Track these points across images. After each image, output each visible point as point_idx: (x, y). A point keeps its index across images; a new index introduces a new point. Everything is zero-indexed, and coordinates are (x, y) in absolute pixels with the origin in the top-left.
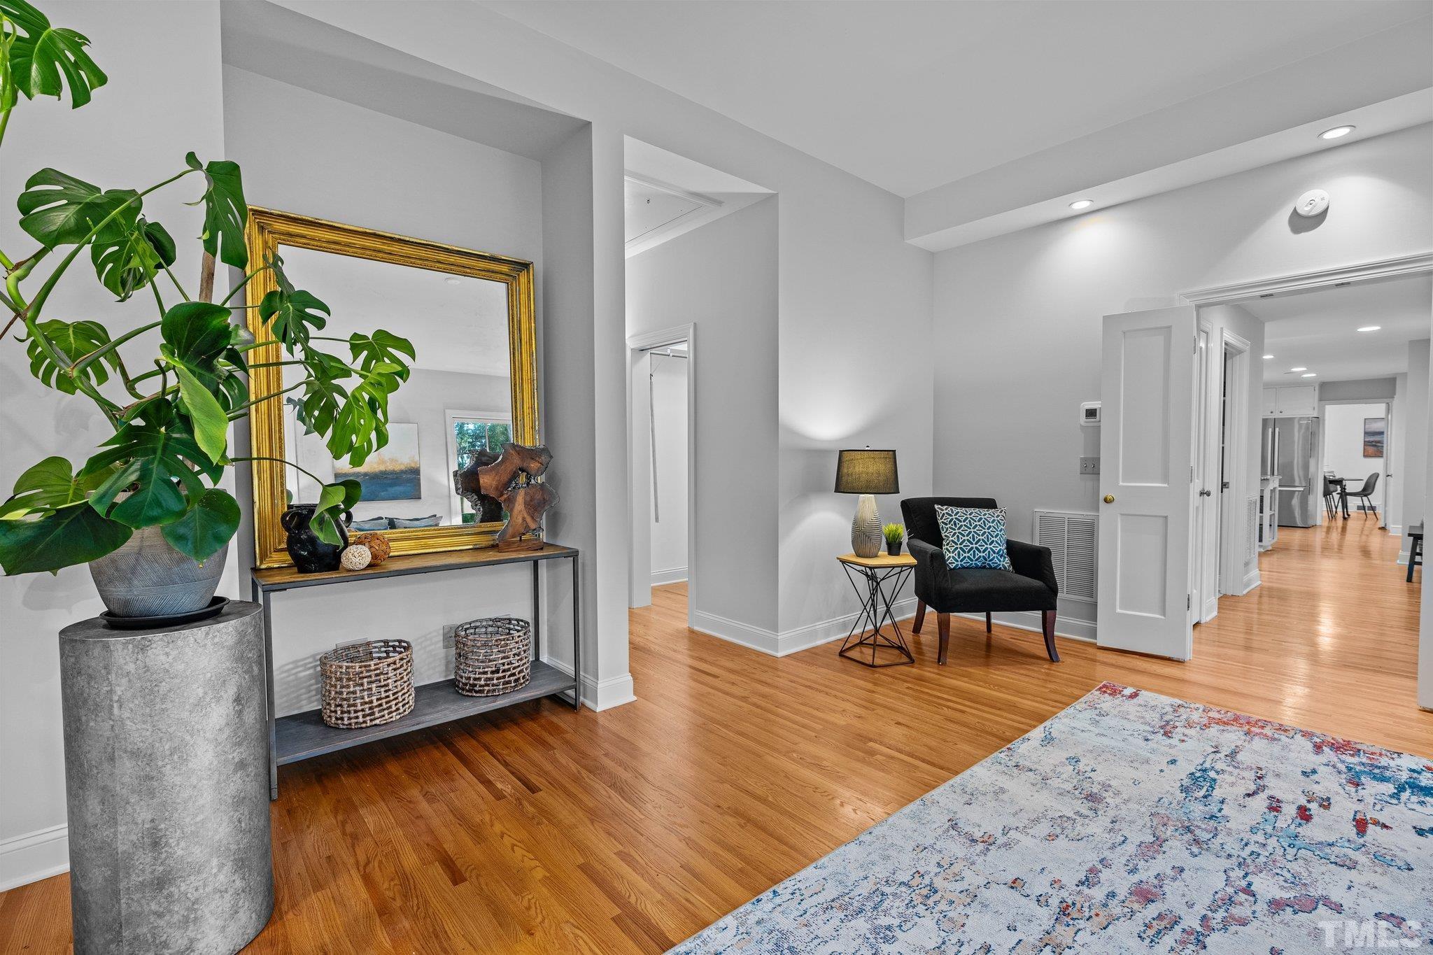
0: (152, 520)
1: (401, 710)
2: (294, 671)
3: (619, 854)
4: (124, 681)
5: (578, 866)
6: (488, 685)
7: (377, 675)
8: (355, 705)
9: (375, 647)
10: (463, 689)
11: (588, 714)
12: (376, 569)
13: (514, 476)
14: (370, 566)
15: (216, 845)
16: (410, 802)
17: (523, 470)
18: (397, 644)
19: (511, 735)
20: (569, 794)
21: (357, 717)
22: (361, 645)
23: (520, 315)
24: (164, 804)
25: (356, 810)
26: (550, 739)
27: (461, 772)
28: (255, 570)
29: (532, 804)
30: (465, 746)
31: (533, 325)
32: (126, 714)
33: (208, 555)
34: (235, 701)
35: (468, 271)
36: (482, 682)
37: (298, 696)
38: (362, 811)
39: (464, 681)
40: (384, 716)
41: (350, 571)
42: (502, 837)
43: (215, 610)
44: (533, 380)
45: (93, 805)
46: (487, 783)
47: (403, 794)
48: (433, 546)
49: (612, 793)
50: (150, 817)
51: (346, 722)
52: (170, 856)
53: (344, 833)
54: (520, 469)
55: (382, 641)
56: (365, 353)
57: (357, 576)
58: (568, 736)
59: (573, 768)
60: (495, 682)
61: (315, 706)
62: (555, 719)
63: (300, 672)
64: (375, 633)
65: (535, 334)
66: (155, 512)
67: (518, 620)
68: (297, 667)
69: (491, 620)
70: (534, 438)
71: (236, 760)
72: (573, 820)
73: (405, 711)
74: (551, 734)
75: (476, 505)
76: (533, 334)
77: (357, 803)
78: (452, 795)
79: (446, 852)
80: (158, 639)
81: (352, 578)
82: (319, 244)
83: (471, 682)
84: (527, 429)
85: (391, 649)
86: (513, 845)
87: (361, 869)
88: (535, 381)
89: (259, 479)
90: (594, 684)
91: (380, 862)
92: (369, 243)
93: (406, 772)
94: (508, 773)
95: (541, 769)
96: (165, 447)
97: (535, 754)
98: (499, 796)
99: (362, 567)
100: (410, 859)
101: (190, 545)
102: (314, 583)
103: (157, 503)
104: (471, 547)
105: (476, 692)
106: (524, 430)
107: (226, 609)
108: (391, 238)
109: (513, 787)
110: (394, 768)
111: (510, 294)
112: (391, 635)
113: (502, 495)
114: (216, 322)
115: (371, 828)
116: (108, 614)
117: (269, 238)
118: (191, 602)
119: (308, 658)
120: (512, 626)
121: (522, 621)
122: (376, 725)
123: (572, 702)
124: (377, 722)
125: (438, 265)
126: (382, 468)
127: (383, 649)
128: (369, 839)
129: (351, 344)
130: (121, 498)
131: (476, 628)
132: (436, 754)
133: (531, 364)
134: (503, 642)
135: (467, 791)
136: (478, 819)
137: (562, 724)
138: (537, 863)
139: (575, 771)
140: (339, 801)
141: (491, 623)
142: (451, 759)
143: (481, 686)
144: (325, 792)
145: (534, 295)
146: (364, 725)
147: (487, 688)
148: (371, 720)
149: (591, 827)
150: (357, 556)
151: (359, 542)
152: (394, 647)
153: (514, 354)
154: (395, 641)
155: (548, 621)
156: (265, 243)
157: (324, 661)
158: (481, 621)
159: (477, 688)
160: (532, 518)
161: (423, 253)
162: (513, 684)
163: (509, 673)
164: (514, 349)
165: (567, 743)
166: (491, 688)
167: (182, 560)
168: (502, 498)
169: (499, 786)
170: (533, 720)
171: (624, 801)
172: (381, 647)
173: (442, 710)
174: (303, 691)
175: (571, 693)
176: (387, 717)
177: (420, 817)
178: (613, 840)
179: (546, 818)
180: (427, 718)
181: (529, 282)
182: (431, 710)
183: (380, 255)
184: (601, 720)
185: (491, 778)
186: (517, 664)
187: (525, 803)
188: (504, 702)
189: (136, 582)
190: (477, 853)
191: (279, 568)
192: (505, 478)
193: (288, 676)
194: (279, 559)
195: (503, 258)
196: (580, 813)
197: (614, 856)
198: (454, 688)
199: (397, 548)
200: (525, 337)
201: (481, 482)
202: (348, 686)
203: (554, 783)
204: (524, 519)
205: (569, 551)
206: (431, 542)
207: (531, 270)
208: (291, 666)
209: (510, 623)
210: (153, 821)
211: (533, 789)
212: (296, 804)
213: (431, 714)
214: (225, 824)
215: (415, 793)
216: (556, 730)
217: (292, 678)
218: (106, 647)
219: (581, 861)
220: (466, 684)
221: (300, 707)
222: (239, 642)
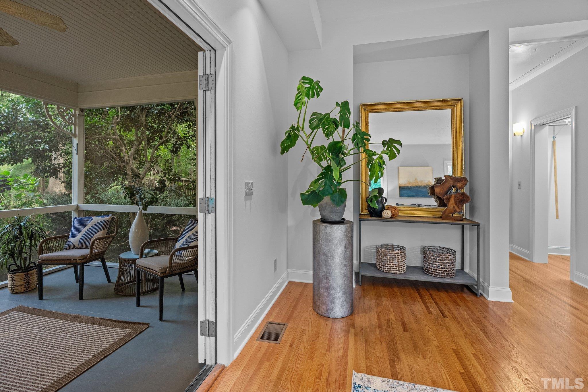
0: (327, 195)
1: (400, 271)
2: (370, 249)
3: (473, 354)
4: (322, 235)
5: (453, 349)
6: (435, 272)
7: (392, 256)
8: (385, 264)
9: (395, 247)
10: (425, 271)
11: (483, 299)
12: (393, 218)
13: (450, 189)
14: (391, 217)
15: (339, 285)
16: (398, 302)
17: (454, 187)
18: (402, 247)
19: (442, 294)
20: (459, 323)
21: (386, 268)
22: (390, 245)
23: (457, 121)
24: (329, 269)
25: (381, 297)
26: (460, 302)
27: (418, 300)
28: (360, 214)
29: (442, 321)
30: (423, 292)
31: (463, 124)
32: (322, 243)
33: (339, 206)
34: (344, 247)
35: (434, 108)
36: (432, 270)
37: (371, 258)
38: (383, 298)
39: (425, 267)
40: (394, 271)
41: (385, 218)
42: (426, 326)
43: (342, 222)
44: (462, 148)
45: (316, 263)
46: (427, 307)
47: (396, 299)
48: (415, 214)
49: (481, 332)
50: (326, 271)
51: (382, 269)
52: (329, 283)
53: (376, 302)
54: (452, 186)
55: (397, 245)
56: (387, 146)
57: (386, 220)
58: (469, 304)
59: (466, 316)
60: (438, 271)
61: (375, 262)
62: (465, 296)
63: (372, 250)
64: (396, 243)
65: (464, 128)
66: (327, 193)
67: (452, 250)
68: (371, 248)
69: (440, 247)
70: (462, 173)
71: (344, 264)
72: (457, 334)
73: (402, 272)
74: (461, 300)
75: (437, 200)
76: (463, 128)
77: (382, 295)
78: (413, 305)
79: (404, 321)
80: (329, 225)
81: (385, 221)
82: (381, 110)
83: (428, 269)
84: (459, 169)
85: (400, 249)
86: (429, 330)
87: (378, 313)
88: (463, 149)
89: (362, 186)
90: (488, 287)
91: (383, 314)
92: (396, 106)
93: (400, 293)
94: (437, 307)
95: (451, 311)
96: (330, 177)
97: (451, 306)
98: (430, 313)
99: (388, 217)
100: (392, 317)
101: (336, 203)
102: (373, 220)
103: (327, 191)
104: (431, 216)
105: (430, 273)
106: (457, 170)
107: (345, 222)
108: (404, 103)
109: (436, 312)
110: (396, 290)
111: (452, 114)
112: (400, 244)
113: (444, 196)
114: (339, 145)
115: (384, 304)
116: (321, 218)
117: (367, 112)
118: (336, 218)
119: (374, 246)
120: (449, 252)
121: (453, 250)
122: (391, 273)
123: (475, 291)
124: (392, 272)
125: (421, 108)
126: (417, 185)
127: (397, 248)
128: (382, 307)
129: (382, 144)
130: (321, 189)
131: (433, 249)
132: (412, 291)
133: (462, 141)
134: (441, 256)
135: (419, 307)
136: (419, 316)
137: (468, 299)
138: (436, 340)
139: (466, 318)
140: (377, 293)
141: (440, 248)
142: (416, 294)
143: (431, 271)
144: (374, 289)
145: (463, 111)
146: (388, 272)
147: (434, 273)
148: (390, 271)
149: (465, 339)
150: (387, 214)
151: (389, 209)
152: (401, 248)
153: (453, 138)
154: (401, 246)
155: (469, 254)
156: (366, 114)
157: (377, 247)
158: (435, 246)
159: (430, 272)
160: (458, 207)
161: (415, 105)
162: (446, 275)
163: (444, 270)
164: (453, 136)
165: (468, 307)
166: (436, 273)
167: (334, 207)
168: (445, 197)
169: (431, 309)
170: (455, 293)
171: (485, 338)
172: (397, 247)
173: (415, 276)
174: (373, 256)
175: (476, 287)
176: (395, 271)
177: (399, 307)
178: (473, 348)
179: (446, 328)
180: (409, 276)
181: (461, 106)
182: (411, 274)
183: (400, 109)
184: (490, 305)
185: (429, 306)
186: (448, 267)
187: (439, 319)
188: (440, 280)
189: (326, 211)
190: (414, 326)
191: (366, 215)
192: (446, 189)
193: (369, 250)
194: (366, 212)
195: (449, 99)
196: (462, 333)
197: (471, 354)
198: (423, 270)
199: (401, 213)
200: (459, 130)
201: (435, 190)
202: (383, 257)
203: (454, 318)
204: (454, 207)
205: (474, 223)
206: (416, 212)
207: (462, 102)
208: (369, 247)
209: (448, 250)
210: (326, 272)
211: (444, 316)
212: (365, 289)
213: (411, 275)
214: (341, 280)
215: (400, 299)
216: (464, 300)
217: (370, 251)
218: (319, 225)
219: (454, 347)
220: (426, 269)
221: (371, 261)
222: (346, 231)
